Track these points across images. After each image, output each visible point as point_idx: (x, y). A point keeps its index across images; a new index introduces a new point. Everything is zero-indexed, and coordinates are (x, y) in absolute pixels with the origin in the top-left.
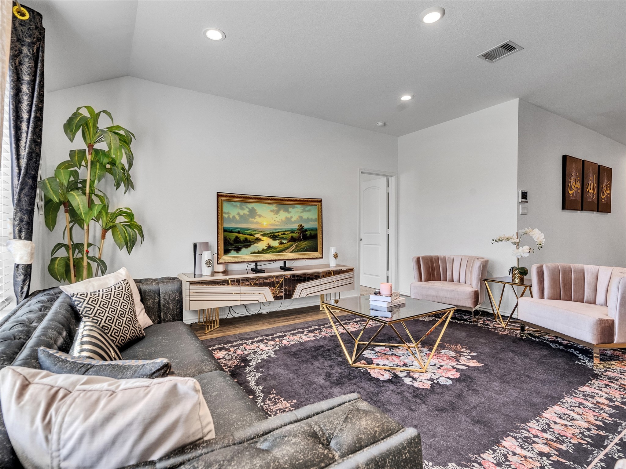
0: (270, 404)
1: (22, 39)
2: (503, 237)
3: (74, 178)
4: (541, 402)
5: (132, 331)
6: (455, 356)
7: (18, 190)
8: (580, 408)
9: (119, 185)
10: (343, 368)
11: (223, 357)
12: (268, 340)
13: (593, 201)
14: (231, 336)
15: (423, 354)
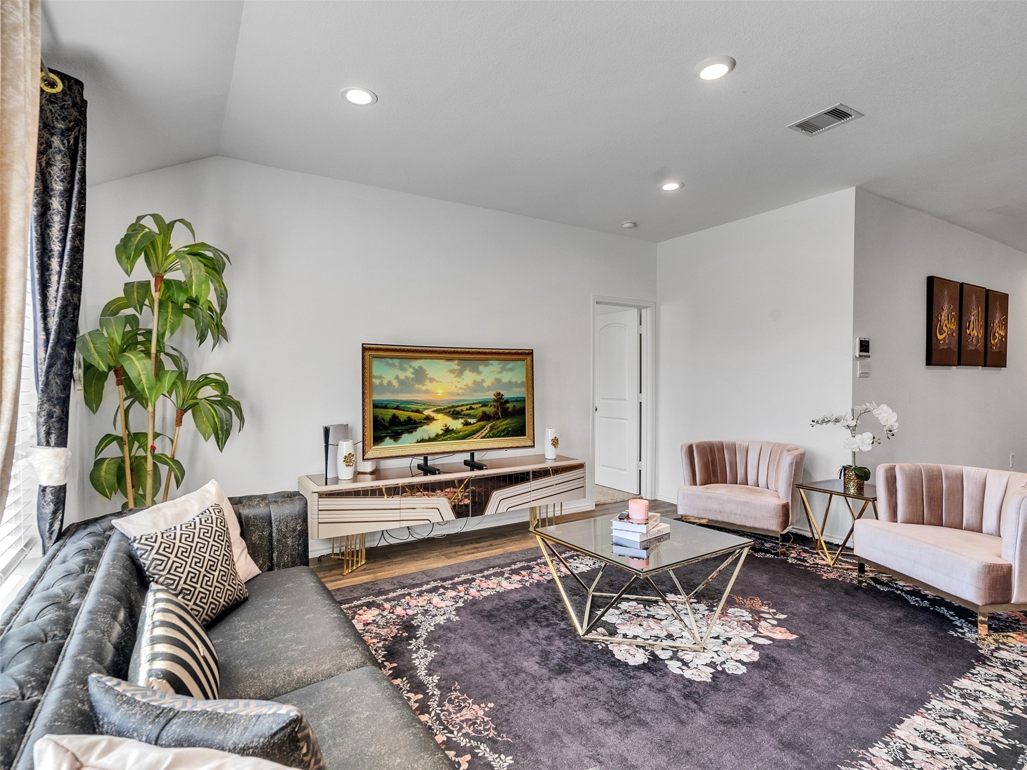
0: (451, 710)
1: (52, 125)
2: (829, 416)
3: (131, 326)
4: (892, 709)
5: (229, 592)
6: (751, 619)
7: (44, 367)
8: (956, 719)
9: (203, 338)
10: (569, 642)
11: (374, 621)
12: (446, 589)
13: (976, 350)
14: (385, 580)
15: (698, 616)
